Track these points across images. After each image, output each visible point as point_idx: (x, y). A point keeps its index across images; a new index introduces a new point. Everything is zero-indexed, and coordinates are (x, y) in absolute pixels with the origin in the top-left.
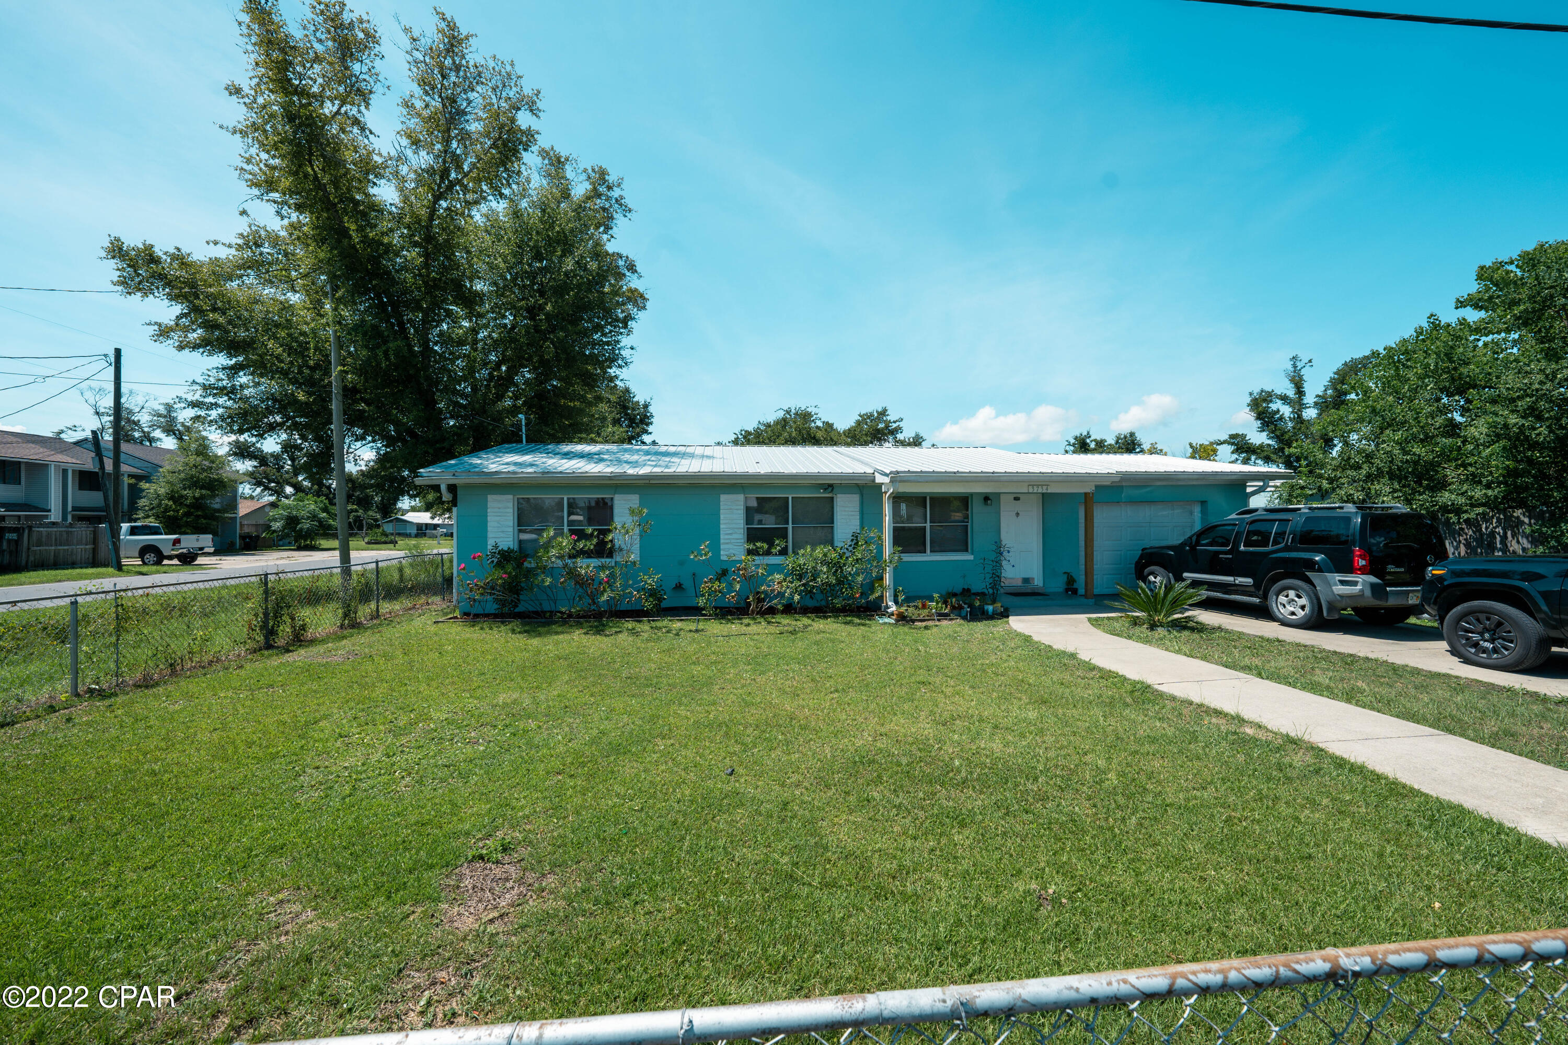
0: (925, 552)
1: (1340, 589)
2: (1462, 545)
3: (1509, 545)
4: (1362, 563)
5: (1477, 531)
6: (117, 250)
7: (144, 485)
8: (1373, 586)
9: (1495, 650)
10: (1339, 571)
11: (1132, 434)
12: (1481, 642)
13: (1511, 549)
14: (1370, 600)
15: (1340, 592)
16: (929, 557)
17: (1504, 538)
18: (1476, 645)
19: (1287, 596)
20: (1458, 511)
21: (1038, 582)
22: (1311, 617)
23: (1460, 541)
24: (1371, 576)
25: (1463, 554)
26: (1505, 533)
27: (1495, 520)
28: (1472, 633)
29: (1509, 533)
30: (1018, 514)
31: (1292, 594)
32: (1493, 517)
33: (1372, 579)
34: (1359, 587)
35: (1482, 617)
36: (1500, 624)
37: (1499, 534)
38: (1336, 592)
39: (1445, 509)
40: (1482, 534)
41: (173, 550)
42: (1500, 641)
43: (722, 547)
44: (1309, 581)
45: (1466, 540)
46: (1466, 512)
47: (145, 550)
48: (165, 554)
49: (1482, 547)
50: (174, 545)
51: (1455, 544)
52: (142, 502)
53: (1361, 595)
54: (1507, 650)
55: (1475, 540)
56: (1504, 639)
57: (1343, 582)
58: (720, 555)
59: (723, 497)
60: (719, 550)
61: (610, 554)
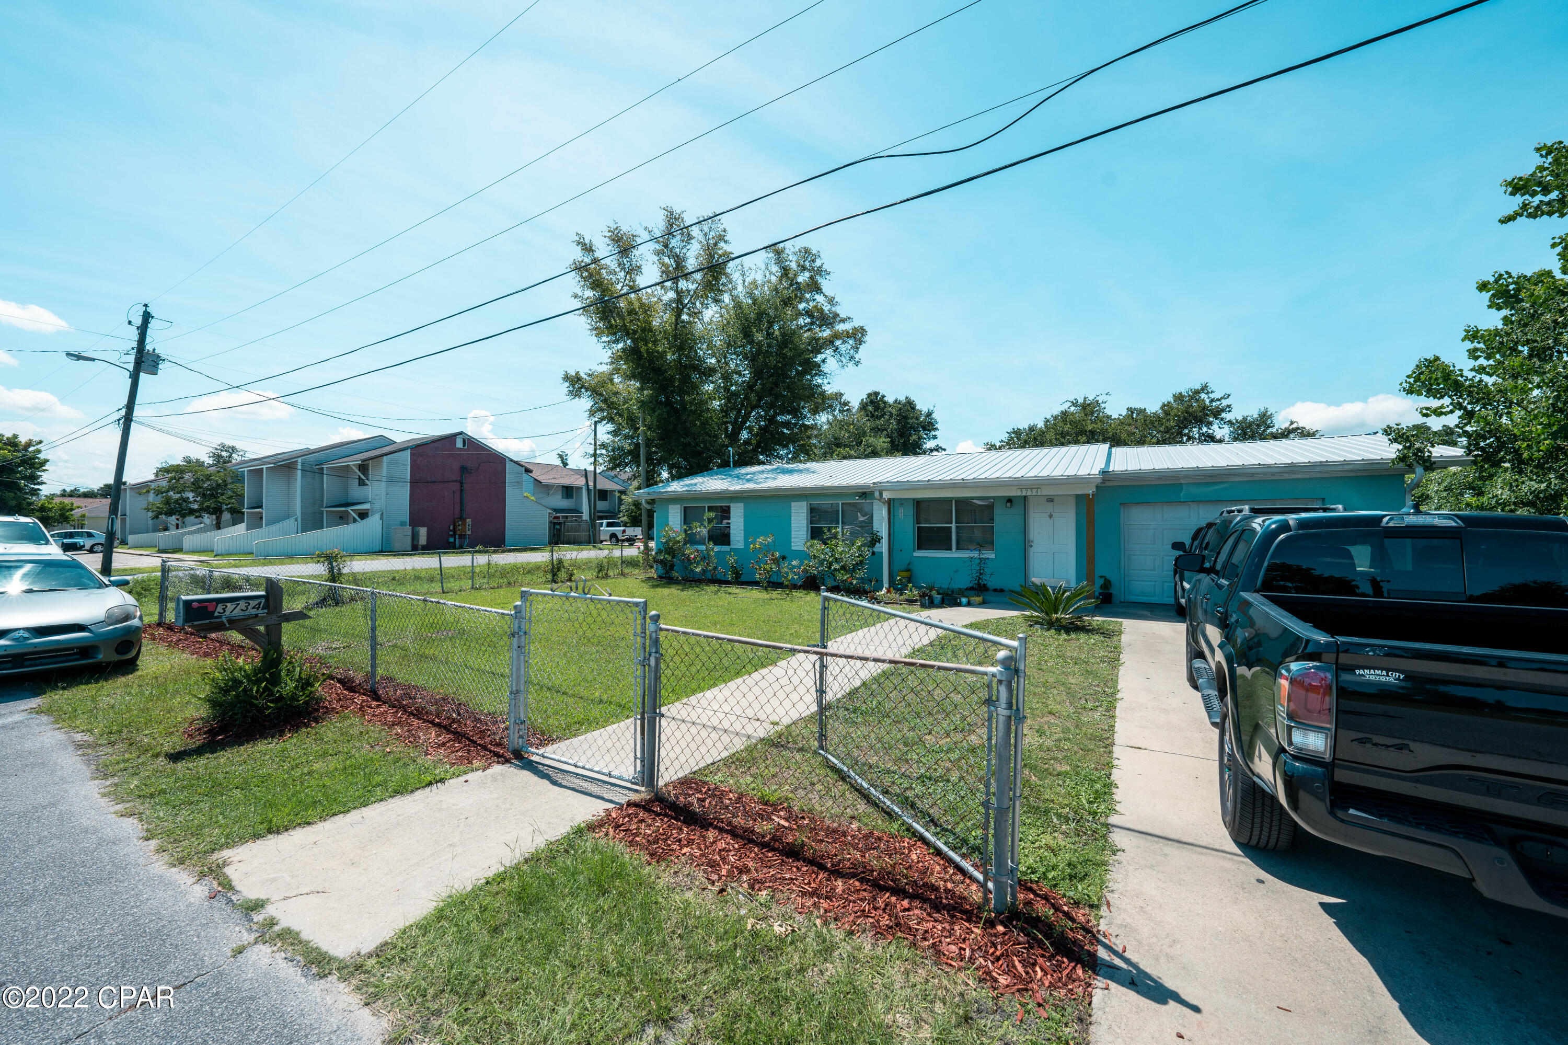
0: (950, 549)
6: (567, 378)
7: (623, 497)
16: (954, 554)
30: (1051, 516)
41: (623, 536)
43: (792, 540)
47: (613, 536)
50: (623, 533)
52: (623, 507)
58: (791, 546)
59: (793, 504)
60: (791, 542)
61: (729, 544)
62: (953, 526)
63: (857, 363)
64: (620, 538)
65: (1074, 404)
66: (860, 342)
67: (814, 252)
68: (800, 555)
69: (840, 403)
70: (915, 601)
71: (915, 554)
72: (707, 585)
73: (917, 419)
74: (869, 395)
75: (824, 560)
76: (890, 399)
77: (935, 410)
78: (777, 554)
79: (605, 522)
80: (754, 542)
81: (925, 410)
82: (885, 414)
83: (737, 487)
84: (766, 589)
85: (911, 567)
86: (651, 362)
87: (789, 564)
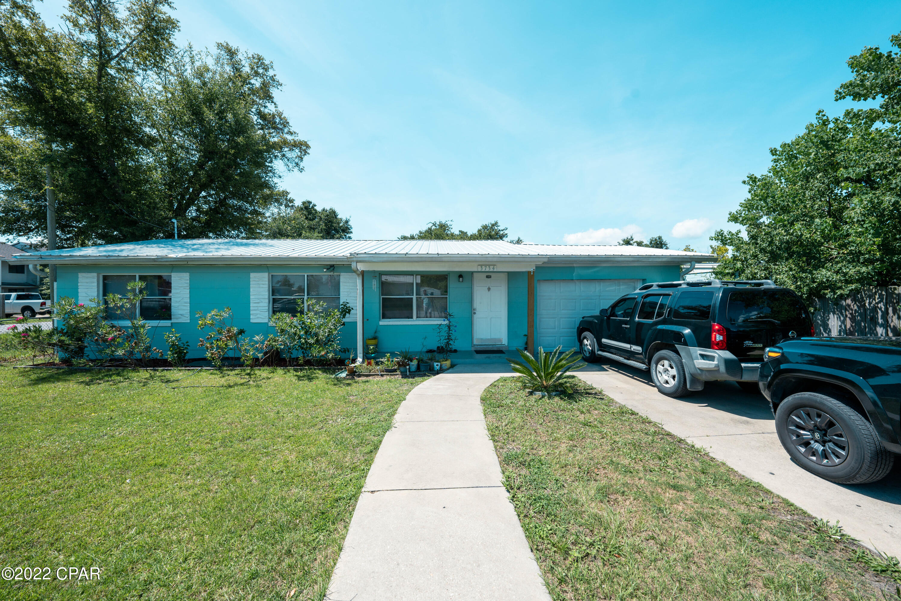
0: (412, 318)
1: (701, 363)
2: (848, 319)
3: (890, 320)
4: (719, 338)
5: (862, 306)
8: (727, 362)
9: (825, 455)
10: (700, 346)
11: (660, 238)
12: (812, 442)
13: (892, 325)
14: (724, 376)
15: (700, 366)
16: (414, 322)
17: (885, 314)
18: (806, 444)
19: (663, 366)
20: (833, 287)
21: (505, 342)
22: (679, 387)
23: (846, 316)
24: (727, 352)
25: (848, 326)
26: (887, 309)
27: (877, 297)
28: (804, 429)
29: (890, 309)
30: (489, 289)
31: (666, 363)
32: (875, 293)
33: (727, 355)
34: (716, 362)
35: (813, 412)
36: (831, 424)
37: (881, 309)
38: (697, 366)
39: (822, 286)
40: (865, 310)
41: (41, 309)
42: (831, 444)
43: (251, 312)
44: (677, 352)
45: (851, 314)
46: (840, 288)
47: (25, 309)
48: (36, 311)
49: (865, 322)
50: (41, 306)
51: (842, 318)
53: (716, 371)
54: (838, 457)
55: (860, 315)
56: (836, 444)
57: (703, 356)
58: (250, 319)
59: (252, 275)
60: (249, 315)
61: (169, 317)
62: (414, 297)
63: (301, 170)
64: (37, 310)
65: (434, 225)
66: (306, 153)
67: (267, 62)
68: (263, 328)
69: (286, 199)
70: (395, 370)
71: (381, 323)
72: (134, 370)
73: (339, 223)
74: (304, 203)
75: (295, 334)
76: (319, 208)
77: (351, 219)
78: (235, 330)
79: (14, 294)
80: (204, 317)
81: (344, 219)
82: (315, 217)
83: (180, 255)
84: (220, 368)
85: (377, 335)
86: (61, 112)
87: (251, 340)
